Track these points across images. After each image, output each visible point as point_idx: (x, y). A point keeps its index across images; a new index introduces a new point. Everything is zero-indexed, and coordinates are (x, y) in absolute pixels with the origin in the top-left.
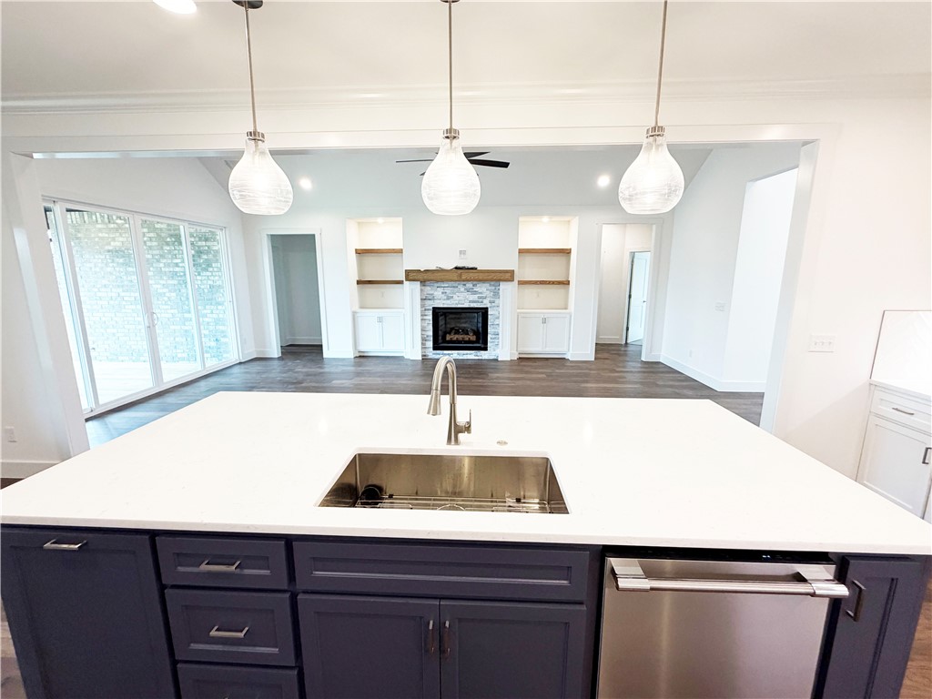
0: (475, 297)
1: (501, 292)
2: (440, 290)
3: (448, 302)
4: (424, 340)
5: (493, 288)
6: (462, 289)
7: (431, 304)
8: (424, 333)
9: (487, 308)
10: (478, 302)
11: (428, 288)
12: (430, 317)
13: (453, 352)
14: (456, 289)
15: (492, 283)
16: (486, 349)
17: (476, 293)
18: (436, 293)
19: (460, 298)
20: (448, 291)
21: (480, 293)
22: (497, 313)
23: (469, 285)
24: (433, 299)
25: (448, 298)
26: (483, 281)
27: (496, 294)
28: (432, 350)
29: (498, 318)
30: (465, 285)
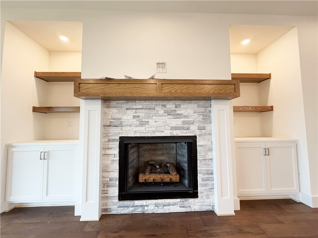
0: (178, 122)
1: (213, 115)
2: (131, 113)
3: (142, 129)
4: (105, 185)
5: (203, 110)
6: (161, 112)
7: (117, 133)
8: (106, 174)
9: (195, 137)
10: (183, 128)
11: (114, 111)
12: (115, 151)
14: (153, 112)
15: (201, 103)
16: (195, 195)
17: (179, 116)
18: (124, 117)
19: (158, 124)
20: (142, 114)
21: (186, 117)
22: (209, 143)
23: (171, 106)
24: (121, 125)
25: (142, 124)
27: (207, 118)
28: (117, 200)
29: (211, 150)
30: (164, 106)
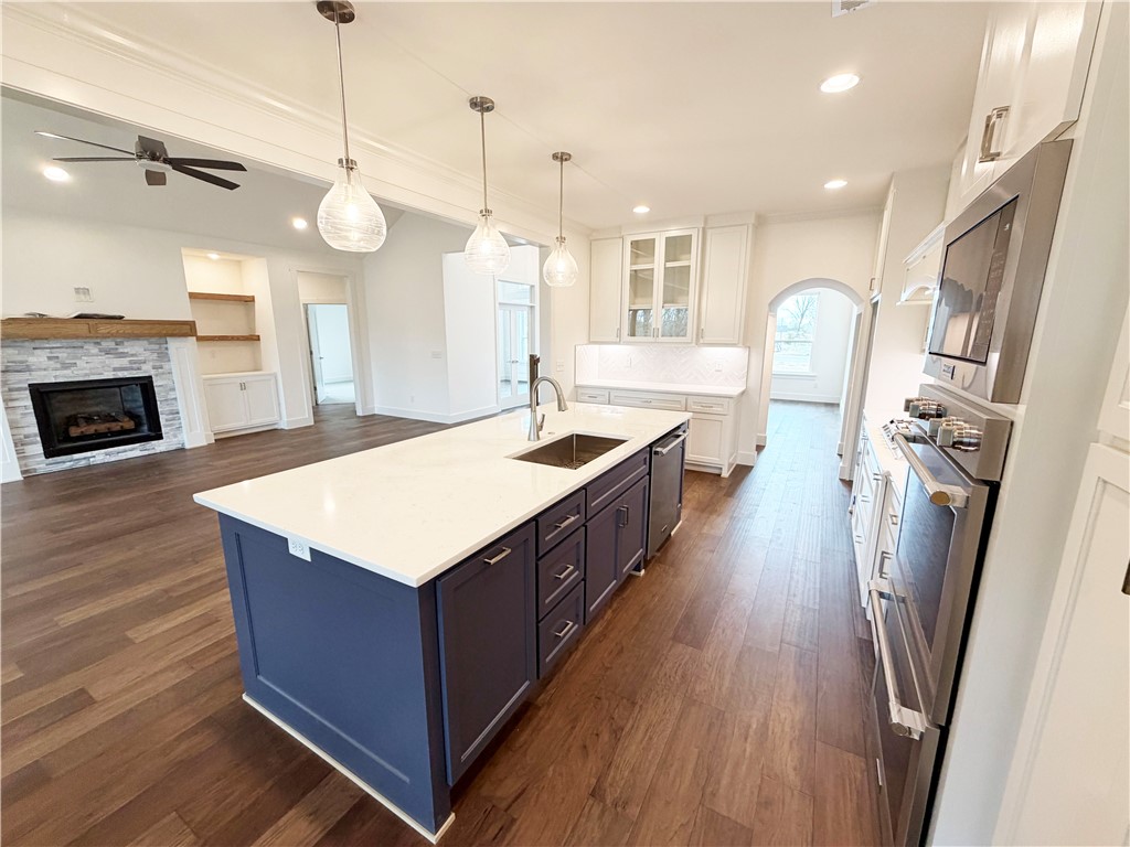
0: (124, 362)
1: (171, 352)
2: (43, 353)
3: (67, 372)
4: (19, 444)
5: (157, 347)
6: (94, 351)
7: (23, 380)
8: (16, 431)
9: (150, 377)
10: (131, 369)
13: (94, 453)
14: (80, 351)
15: (153, 340)
16: (158, 437)
17: (123, 355)
18: (32, 360)
19: (91, 365)
20: (63, 354)
21: (132, 355)
22: (170, 383)
23: (109, 344)
24: (28, 369)
25: (66, 366)
26: (137, 337)
27: (164, 356)
28: (44, 458)
29: (174, 389)
30: (98, 343)
